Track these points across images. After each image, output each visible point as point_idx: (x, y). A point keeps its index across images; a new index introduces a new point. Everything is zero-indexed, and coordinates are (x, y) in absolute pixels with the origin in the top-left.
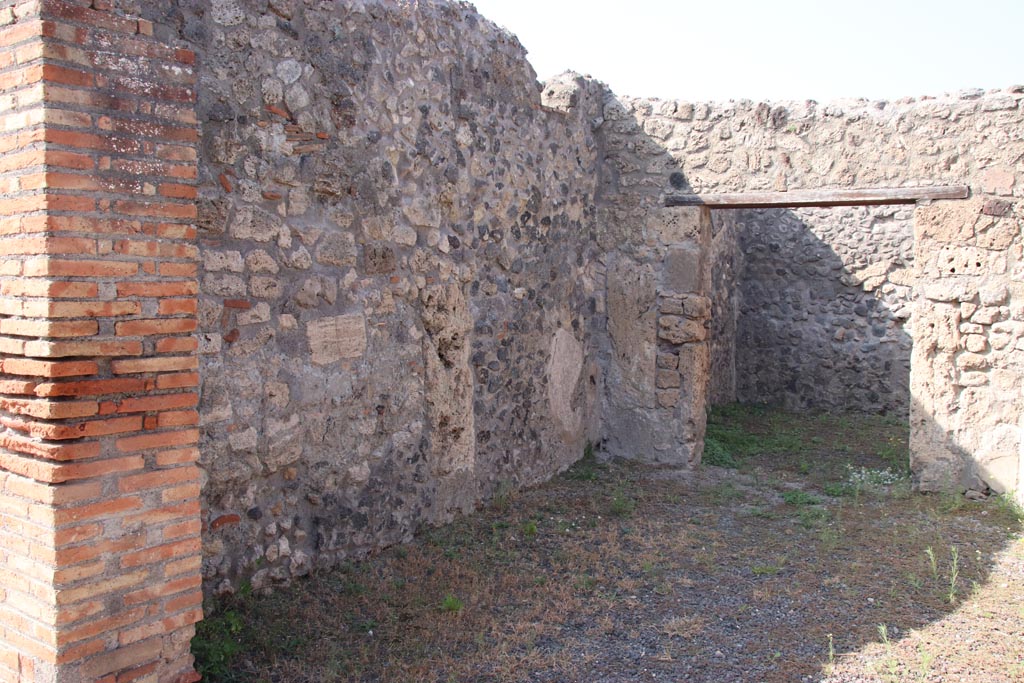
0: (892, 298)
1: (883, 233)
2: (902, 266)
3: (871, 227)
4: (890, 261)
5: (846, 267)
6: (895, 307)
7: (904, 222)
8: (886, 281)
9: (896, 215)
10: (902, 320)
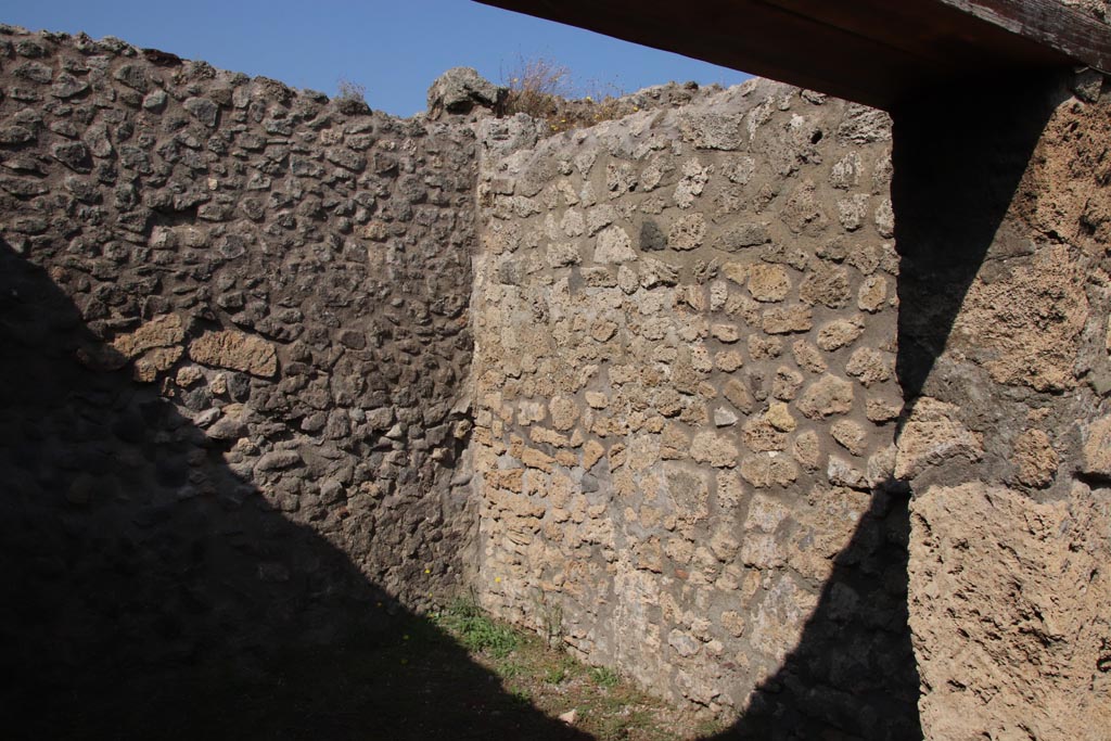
0: (199, 397)
1: (175, 248)
2: (217, 325)
3: (147, 232)
4: (193, 312)
5: (90, 325)
6: (207, 415)
7: (220, 227)
8: (185, 359)
9: (202, 209)
10: (225, 443)
